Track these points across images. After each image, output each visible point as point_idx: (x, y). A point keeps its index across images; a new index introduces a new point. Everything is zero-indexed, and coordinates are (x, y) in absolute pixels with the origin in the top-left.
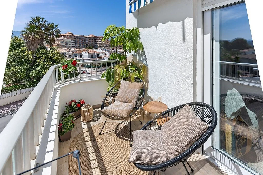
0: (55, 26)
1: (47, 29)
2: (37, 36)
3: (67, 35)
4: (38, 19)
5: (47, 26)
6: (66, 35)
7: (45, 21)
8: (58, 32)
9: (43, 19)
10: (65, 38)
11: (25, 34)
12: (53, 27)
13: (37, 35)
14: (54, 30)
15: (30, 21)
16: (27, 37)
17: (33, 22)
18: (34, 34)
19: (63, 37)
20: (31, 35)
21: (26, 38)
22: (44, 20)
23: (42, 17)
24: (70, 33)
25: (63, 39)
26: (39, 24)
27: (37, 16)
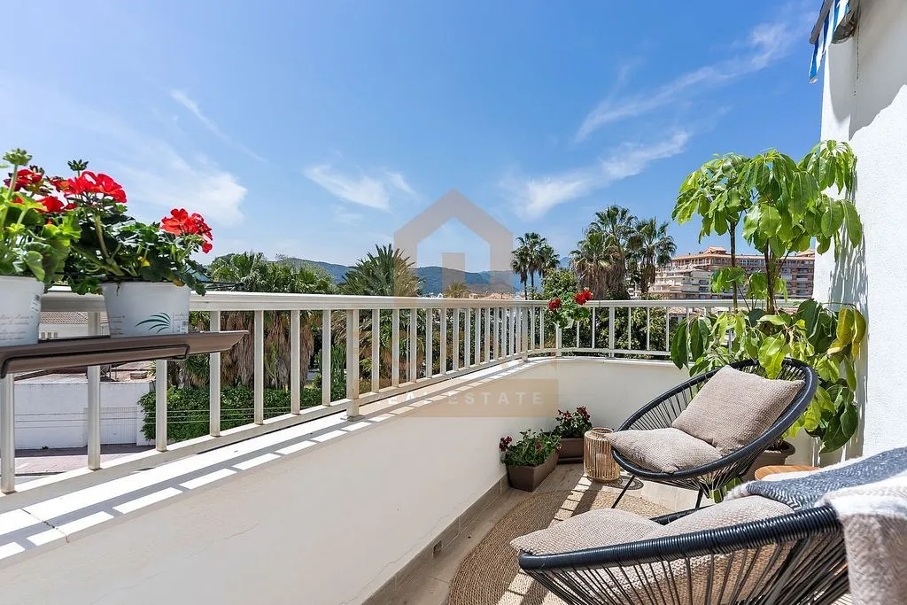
0: (657, 229)
1: (635, 242)
2: (604, 264)
3: (704, 258)
4: (611, 216)
5: (633, 232)
6: (700, 259)
7: (630, 218)
8: (668, 246)
9: (624, 213)
10: (696, 268)
11: (578, 259)
12: (651, 232)
13: (606, 259)
14: (656, 241)
15: (593, 224)
16: (582, 267)
17: (600, 225)
18: (598, 259)
19: (691, 267)
20: (591, 261)
21: (579, 271)
22: (628, 215)
23: (621, 206)
24: (717, 252)
25: (690, 273)
26: (613, 228)
27: (612, 204)
